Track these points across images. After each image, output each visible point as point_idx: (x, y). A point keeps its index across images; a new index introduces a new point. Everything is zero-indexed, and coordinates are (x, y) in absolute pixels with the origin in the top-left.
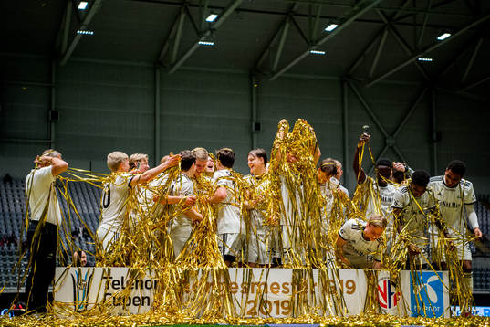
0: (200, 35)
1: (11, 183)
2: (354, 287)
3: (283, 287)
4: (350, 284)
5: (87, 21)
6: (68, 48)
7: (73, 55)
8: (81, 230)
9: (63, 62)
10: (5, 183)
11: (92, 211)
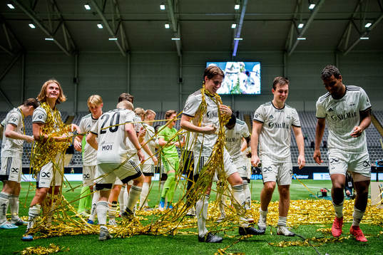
0: (361, 34)
5: (302, 34)
6: (292, 46)
7: (295, 50)
9: (290, 54)
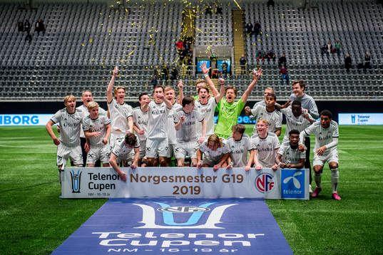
1: (273, 6)
2: (242, 179)
3: (195, 178)
4: (240, 177)
8: (329, 46)
10: (268, 6)
11: (340, 29)
